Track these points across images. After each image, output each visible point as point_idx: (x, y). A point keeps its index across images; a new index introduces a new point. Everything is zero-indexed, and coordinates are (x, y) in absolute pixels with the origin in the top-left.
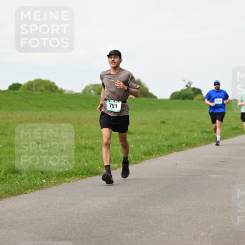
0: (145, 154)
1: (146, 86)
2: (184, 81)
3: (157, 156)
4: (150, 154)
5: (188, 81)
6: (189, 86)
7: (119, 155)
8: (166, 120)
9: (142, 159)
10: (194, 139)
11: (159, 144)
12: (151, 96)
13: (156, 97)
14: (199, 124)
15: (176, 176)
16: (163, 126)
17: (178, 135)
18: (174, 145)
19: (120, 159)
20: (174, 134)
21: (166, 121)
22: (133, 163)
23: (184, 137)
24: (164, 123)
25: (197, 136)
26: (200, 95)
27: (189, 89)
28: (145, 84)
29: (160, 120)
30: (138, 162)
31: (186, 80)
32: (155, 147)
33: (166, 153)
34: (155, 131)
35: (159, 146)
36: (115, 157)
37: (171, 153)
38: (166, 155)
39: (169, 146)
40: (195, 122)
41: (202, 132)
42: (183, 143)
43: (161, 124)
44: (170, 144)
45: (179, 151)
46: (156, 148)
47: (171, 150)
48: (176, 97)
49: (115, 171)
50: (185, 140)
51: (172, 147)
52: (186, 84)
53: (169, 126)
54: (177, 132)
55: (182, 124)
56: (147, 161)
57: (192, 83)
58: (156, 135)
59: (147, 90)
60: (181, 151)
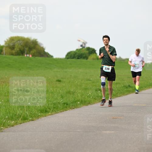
0: (42, 111)
1: (42, 46)
2: (79, 41)
3: (53, 113)
4: (46, 111)
5: (83, 41)
6: (83, 46)
7: (16, 113)
8: (62, 78)
9: (39, 116)
10: (89, 97)
11: (55, 101)
12: (47, 55)
13: (52, 56)
14: (93, 82)
15: (71, 132)
16: (58, 85)
17: (73, 93)
18: (69, 103)
19: (17, 117)
20: (69, 92)
21: (62, 80)
22: (30, 120)
23: (79, 95)
24: (59, 81)
25: (92, 94)
26: (95, 54)
27: (84, 49)
28: (41, 44)
29: (56, 79)
30: (34, 118)
31: (81, 40)
32: (51, 104)
33: (61, 111)
34: (51, 89)
35: (54, 104)
36: (13, 114)
37: (66, 110)
38: (61, 112)
39: (64, 103)
40: (90, 80)
41: (96, 90)
42: (78, 101)
43: (57, 82)
44: (65, 102)
45: (74, 109)
46: (52, 106)
47: (66, 107)
48: (71, 56)
49: (12, 127)
50: (80, 98)
51: (67, 104)
52: (81, 43)
53: (64, 85)
54: (72, 90)
55: (76, 82)
56: (43, 118)
57: (86, 43)
58: (52, 93)
59: (43, 49)
60: (76, 108)
